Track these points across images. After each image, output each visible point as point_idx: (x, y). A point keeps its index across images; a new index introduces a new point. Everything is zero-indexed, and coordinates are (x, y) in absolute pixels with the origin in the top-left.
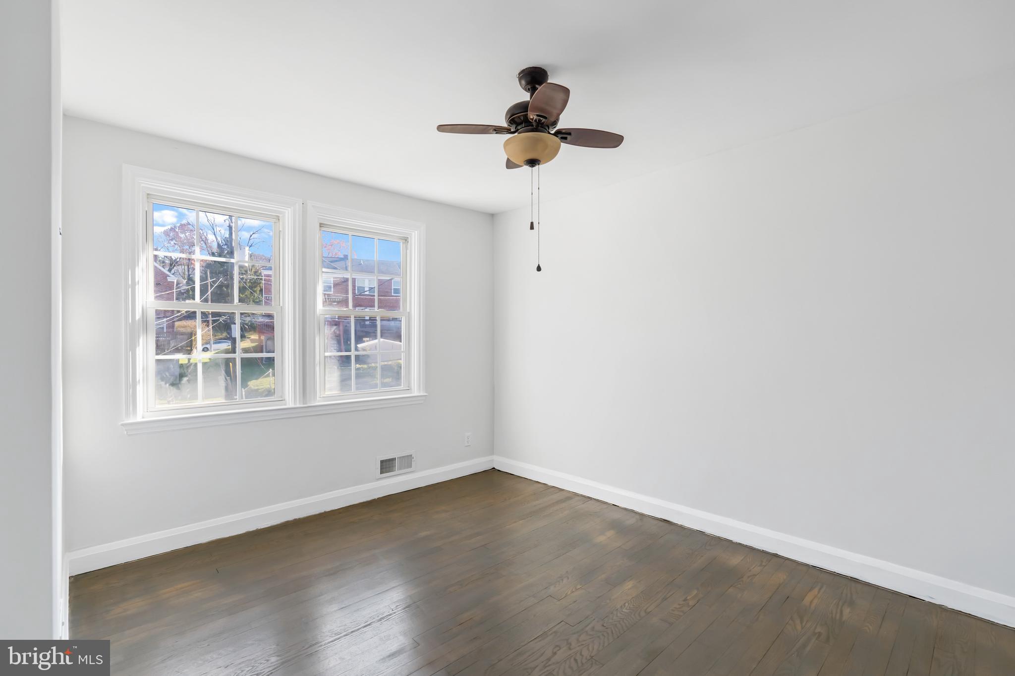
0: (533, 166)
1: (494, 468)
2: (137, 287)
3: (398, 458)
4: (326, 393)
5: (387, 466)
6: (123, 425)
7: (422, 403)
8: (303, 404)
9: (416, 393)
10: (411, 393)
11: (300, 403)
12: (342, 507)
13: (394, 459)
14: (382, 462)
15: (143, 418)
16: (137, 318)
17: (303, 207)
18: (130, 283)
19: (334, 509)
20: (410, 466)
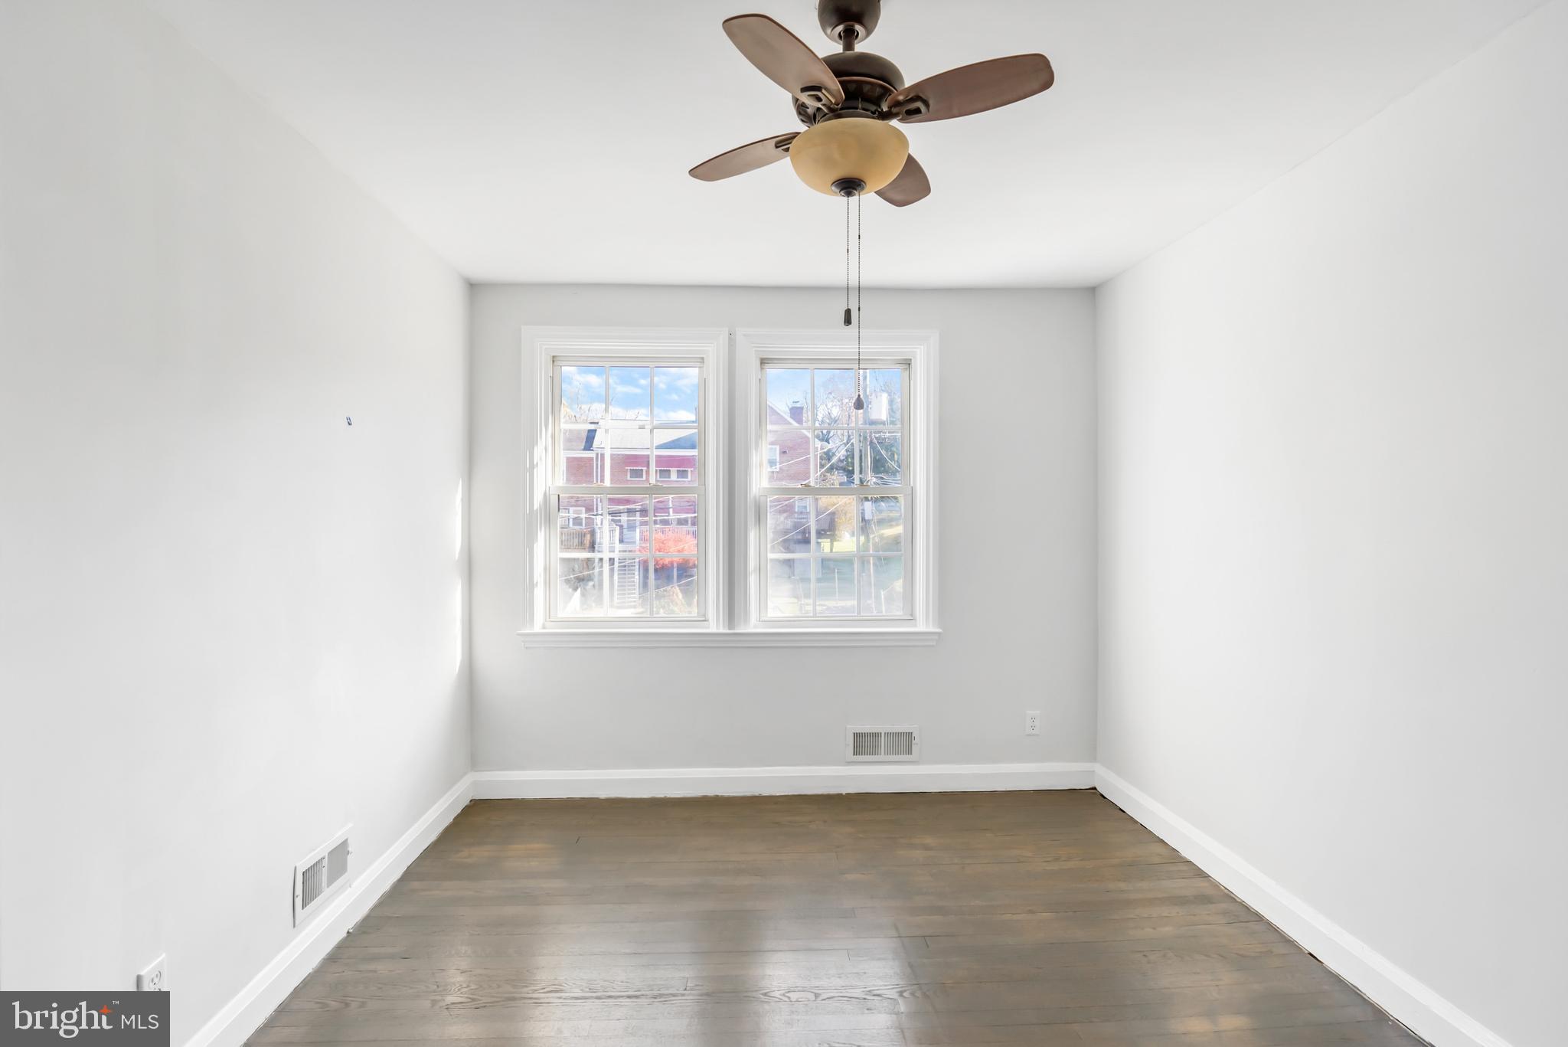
0: (849, 194)
1: (1095, 788)
2: (535, 470)
3: (888, 734)
4: (769, 615)
5: (864, 744)
6: (518, 635)
7: (933, 646)
8: (729, 629)
9: (921, 626)
10: (915, 626)
11: (724, 627)
12: (786, 794)
13: (877, 735)
14: (856, 735)
15: (544, 628)
16: (535, 508)
17: (729, 338)
18: (528, 466)
19: (774, 794)
20: (910, 752)
